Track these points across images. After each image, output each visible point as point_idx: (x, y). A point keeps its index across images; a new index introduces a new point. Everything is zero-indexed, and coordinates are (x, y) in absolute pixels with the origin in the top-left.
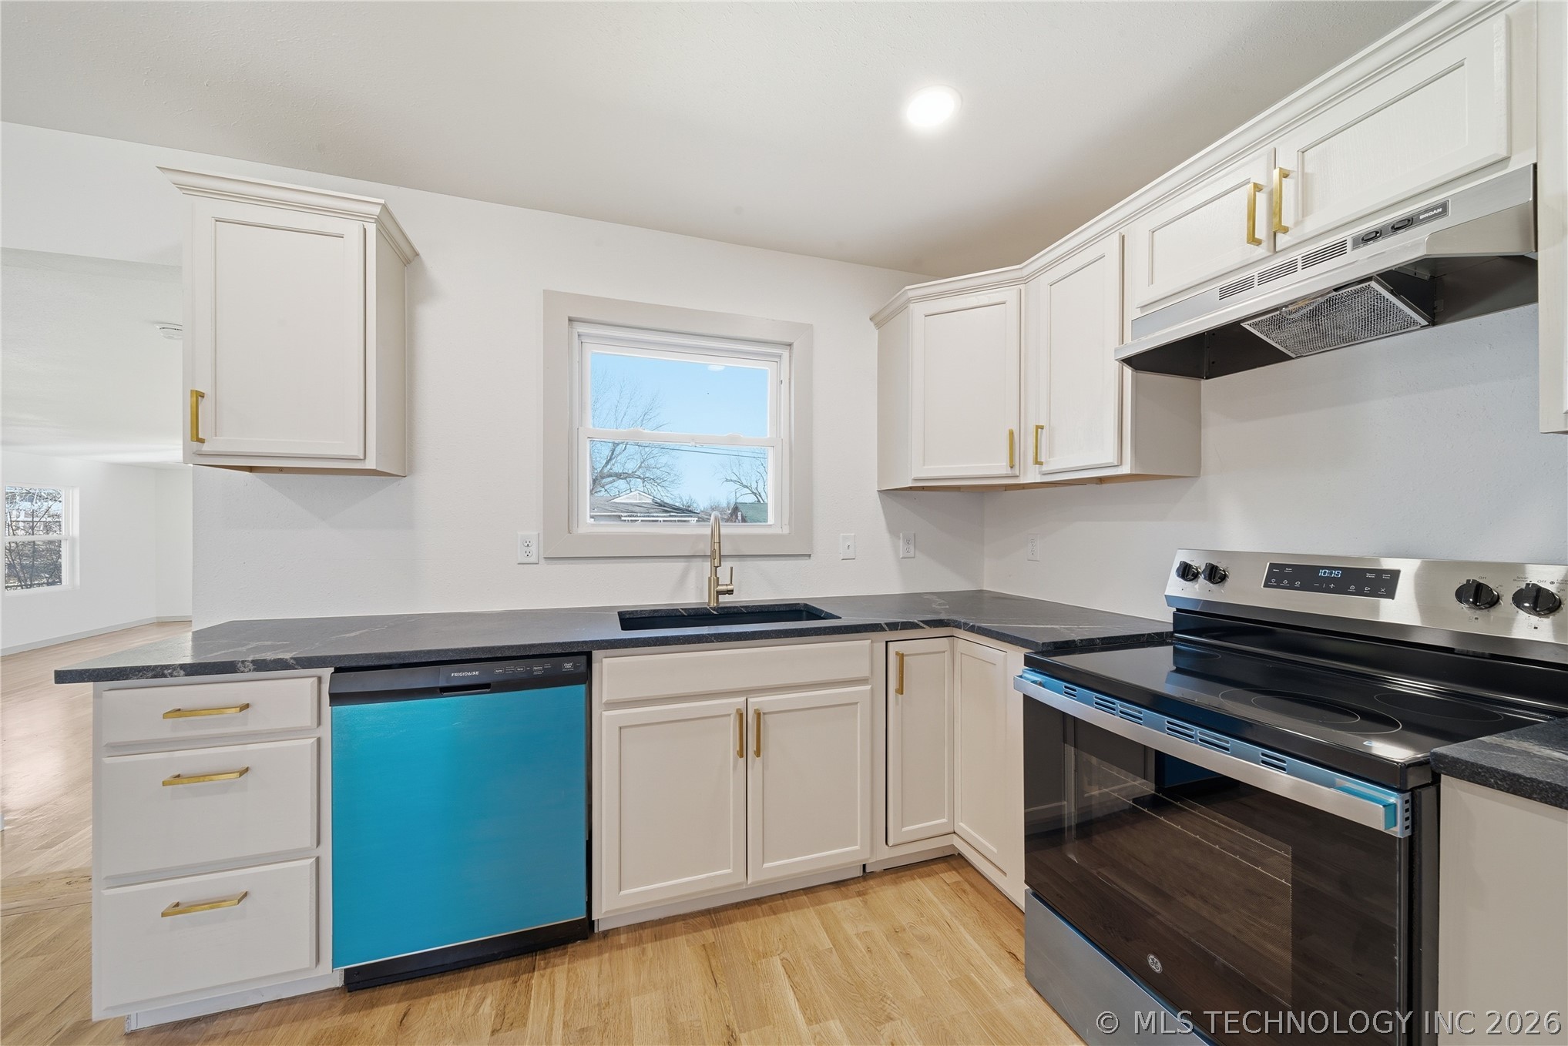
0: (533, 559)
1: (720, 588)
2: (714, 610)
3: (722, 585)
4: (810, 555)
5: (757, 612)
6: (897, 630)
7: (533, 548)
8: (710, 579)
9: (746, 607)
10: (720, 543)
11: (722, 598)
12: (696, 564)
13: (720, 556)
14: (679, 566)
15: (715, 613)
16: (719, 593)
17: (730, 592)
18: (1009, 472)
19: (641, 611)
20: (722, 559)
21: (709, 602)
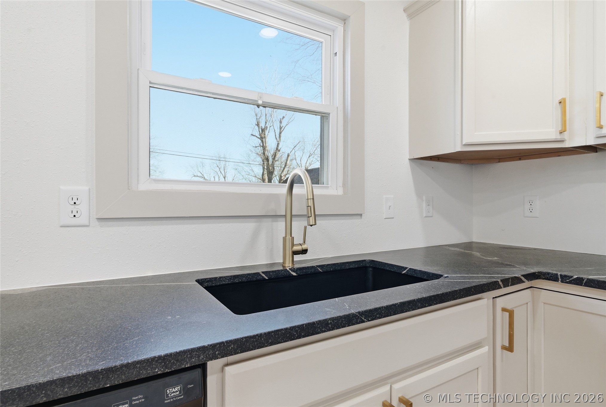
0: (82, 219)
1: (296, 248)
2: (294, 271)
3: (297, 245)
4: (361, 215)
5: (331, 271)
6: (508, 286)
7: (83, 207)
8: (284, 239)
9: (321, 266)
10: (313, 199)
11: (297, 258)
12: (266, 224)
13: (292, 216)
14: (249, 226)
15: (294, 274)
16: (295, 253)
17: (304, 252)
18: (559, 137)
19: (220, 278)
20: (293, 219)
21: (284, 262)
